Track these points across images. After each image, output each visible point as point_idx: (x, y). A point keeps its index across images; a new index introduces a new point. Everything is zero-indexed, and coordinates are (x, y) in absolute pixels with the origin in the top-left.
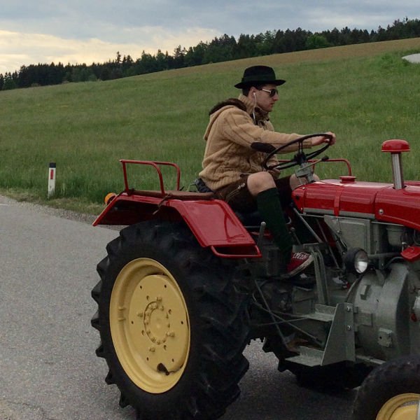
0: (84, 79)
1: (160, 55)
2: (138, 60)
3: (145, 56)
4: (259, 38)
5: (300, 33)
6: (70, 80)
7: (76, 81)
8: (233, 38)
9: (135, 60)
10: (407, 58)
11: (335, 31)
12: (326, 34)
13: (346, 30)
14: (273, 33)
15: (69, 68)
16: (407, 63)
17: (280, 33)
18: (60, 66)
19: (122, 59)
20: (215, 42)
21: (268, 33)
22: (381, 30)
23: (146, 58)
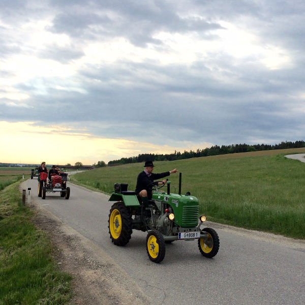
0: (162, 160)
2: (183, 154)
3: (185, 152)
4: (229, 147)
5: (245, 145)
7: (159, 160)
8: (219, 147)
9: (181, 154)
10: (286, 156)
11: (259, 145)
12: (255, 146)
13: (263, 145)
14: (235, 145)
16: (286, 158)
19: (177, 153)
20: (212, 148)
21: (233, 145)
22: (276, 145)
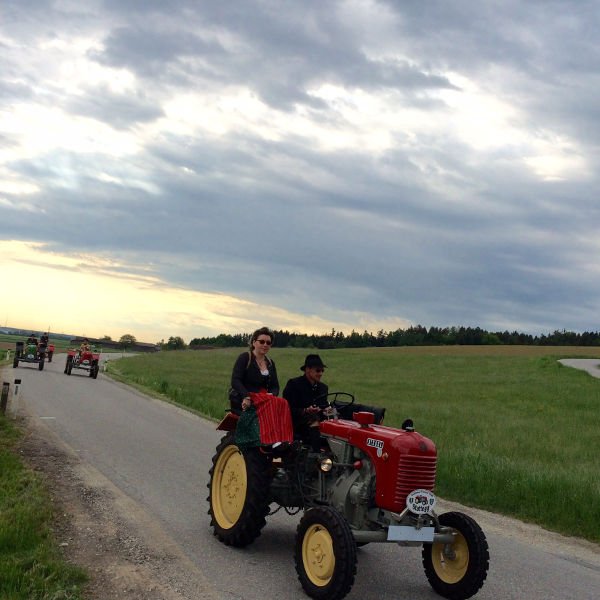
0: (304, 346)
1: (366, 335)
2: (348, 337)
3: (354, 334)
4: (446, 331)
5: (478, 330)
6: (293, 346)
8: (425, 329)
9: (345, 336)
10: (561, 361)
11: (507, 333)
12: (499, 334)
13: (515, 333)
14: (457, 329)
15: (293, 336)
16: (560, 365)
17: (462, 329)
18: (287, 333)
19: (335, 334)
20: (411, 331)
21: (453, 328)
23: (355, 336)
